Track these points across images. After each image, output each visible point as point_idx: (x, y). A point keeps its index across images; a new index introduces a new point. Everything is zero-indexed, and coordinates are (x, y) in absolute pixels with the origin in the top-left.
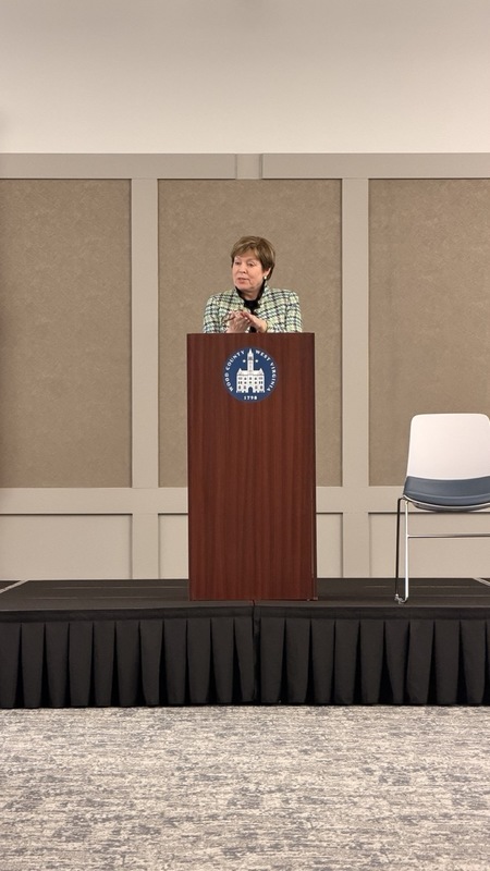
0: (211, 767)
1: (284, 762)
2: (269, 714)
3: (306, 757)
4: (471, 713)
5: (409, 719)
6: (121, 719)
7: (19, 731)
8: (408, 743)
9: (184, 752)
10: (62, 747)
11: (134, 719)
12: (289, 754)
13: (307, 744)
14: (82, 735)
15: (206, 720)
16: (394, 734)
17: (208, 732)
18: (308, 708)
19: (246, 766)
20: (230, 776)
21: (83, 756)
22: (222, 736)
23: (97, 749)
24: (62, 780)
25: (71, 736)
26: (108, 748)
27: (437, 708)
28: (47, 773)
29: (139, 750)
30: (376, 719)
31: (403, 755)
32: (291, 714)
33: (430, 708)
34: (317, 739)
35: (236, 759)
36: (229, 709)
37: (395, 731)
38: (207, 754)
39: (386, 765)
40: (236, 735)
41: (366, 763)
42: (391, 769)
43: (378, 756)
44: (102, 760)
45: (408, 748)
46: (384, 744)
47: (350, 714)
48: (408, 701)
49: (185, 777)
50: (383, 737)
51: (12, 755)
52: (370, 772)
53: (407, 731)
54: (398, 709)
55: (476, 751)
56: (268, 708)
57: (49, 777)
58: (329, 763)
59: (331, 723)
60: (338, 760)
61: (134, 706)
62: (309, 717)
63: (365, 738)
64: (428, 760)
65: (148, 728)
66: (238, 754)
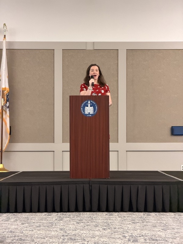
0: (73, 235)
1: (97, 233)
2: (94, 215)
3: (105, 231)
4: (158, 215)
5: (138, 217)
6: (47, 217)
7: (14, 221)
8: (138, 226)
9: (65, 229)
10: (27, 227)
11: (51, 217)
12: (99, 230)
13: (105, 226)
14: (34, 223)
15: (74, 217)
16: (133, 223)
17: (74, 222)
18: (106, 213)
19: (85, 235)
20: (79, 238)
21: (32, 231)
22: (78, 223)
23: (38, 228)
24: (24, 240)
25: (30, 223)
26: (41, 227)
27: (147, 213)
28: (20, 237)
29: (51, 228)
30: (128, 217)
31: (136, 230)
32: (101, 215)
33: (145, 213)
34: (108, 225)
35: (82, 232)
36: (81, 213)
37: (133, 222)
38: (73, 230)
39: (130, 234)
40: (83, 223)
41: (124, 233)
42: (132, 236)
43: (128, 231)
44: (39, 232)
45: (138, 228)
46: (130, 226)
47: (120, 215)
48: (138, 211)
49: (64, 239)
50: (130, 224)
51: (10, 230)
52: (125, 237)
53: (137, 221)
54: (135, 213)
55: (159, 229)
56: (94, 213)
57: (20, 239)
58: (112, 234)
59: (113, 219)
60: (115, 232)
61: (52, 212)
62: (107, 216)
63: (124, 224)
64: (144, 232)
65: (55, 220)
66: (82, 230)
